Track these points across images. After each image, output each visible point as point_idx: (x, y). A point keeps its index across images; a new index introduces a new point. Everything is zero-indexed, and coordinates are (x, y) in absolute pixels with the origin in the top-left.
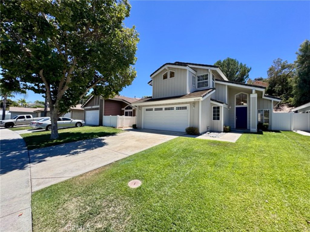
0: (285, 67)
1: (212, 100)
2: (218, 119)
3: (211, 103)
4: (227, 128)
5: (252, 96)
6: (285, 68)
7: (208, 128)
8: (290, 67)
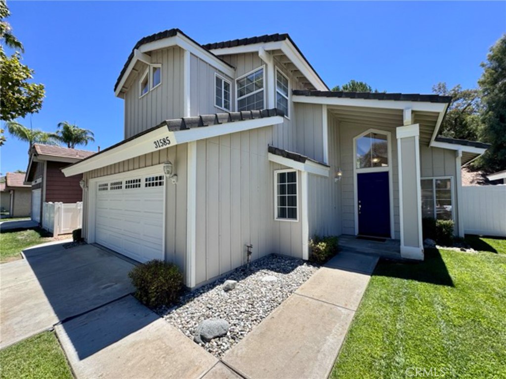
0: (458, 96)
1: (272, 150)
2: (293, 214)
3: (272, 163)
4: (318, 249)
5: (401, 132)
6: (458, 99)
7: (249, 253)
8: (466, 95)
